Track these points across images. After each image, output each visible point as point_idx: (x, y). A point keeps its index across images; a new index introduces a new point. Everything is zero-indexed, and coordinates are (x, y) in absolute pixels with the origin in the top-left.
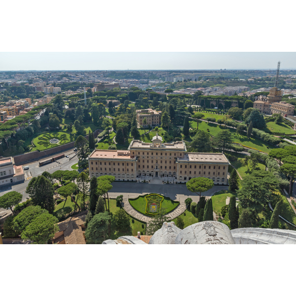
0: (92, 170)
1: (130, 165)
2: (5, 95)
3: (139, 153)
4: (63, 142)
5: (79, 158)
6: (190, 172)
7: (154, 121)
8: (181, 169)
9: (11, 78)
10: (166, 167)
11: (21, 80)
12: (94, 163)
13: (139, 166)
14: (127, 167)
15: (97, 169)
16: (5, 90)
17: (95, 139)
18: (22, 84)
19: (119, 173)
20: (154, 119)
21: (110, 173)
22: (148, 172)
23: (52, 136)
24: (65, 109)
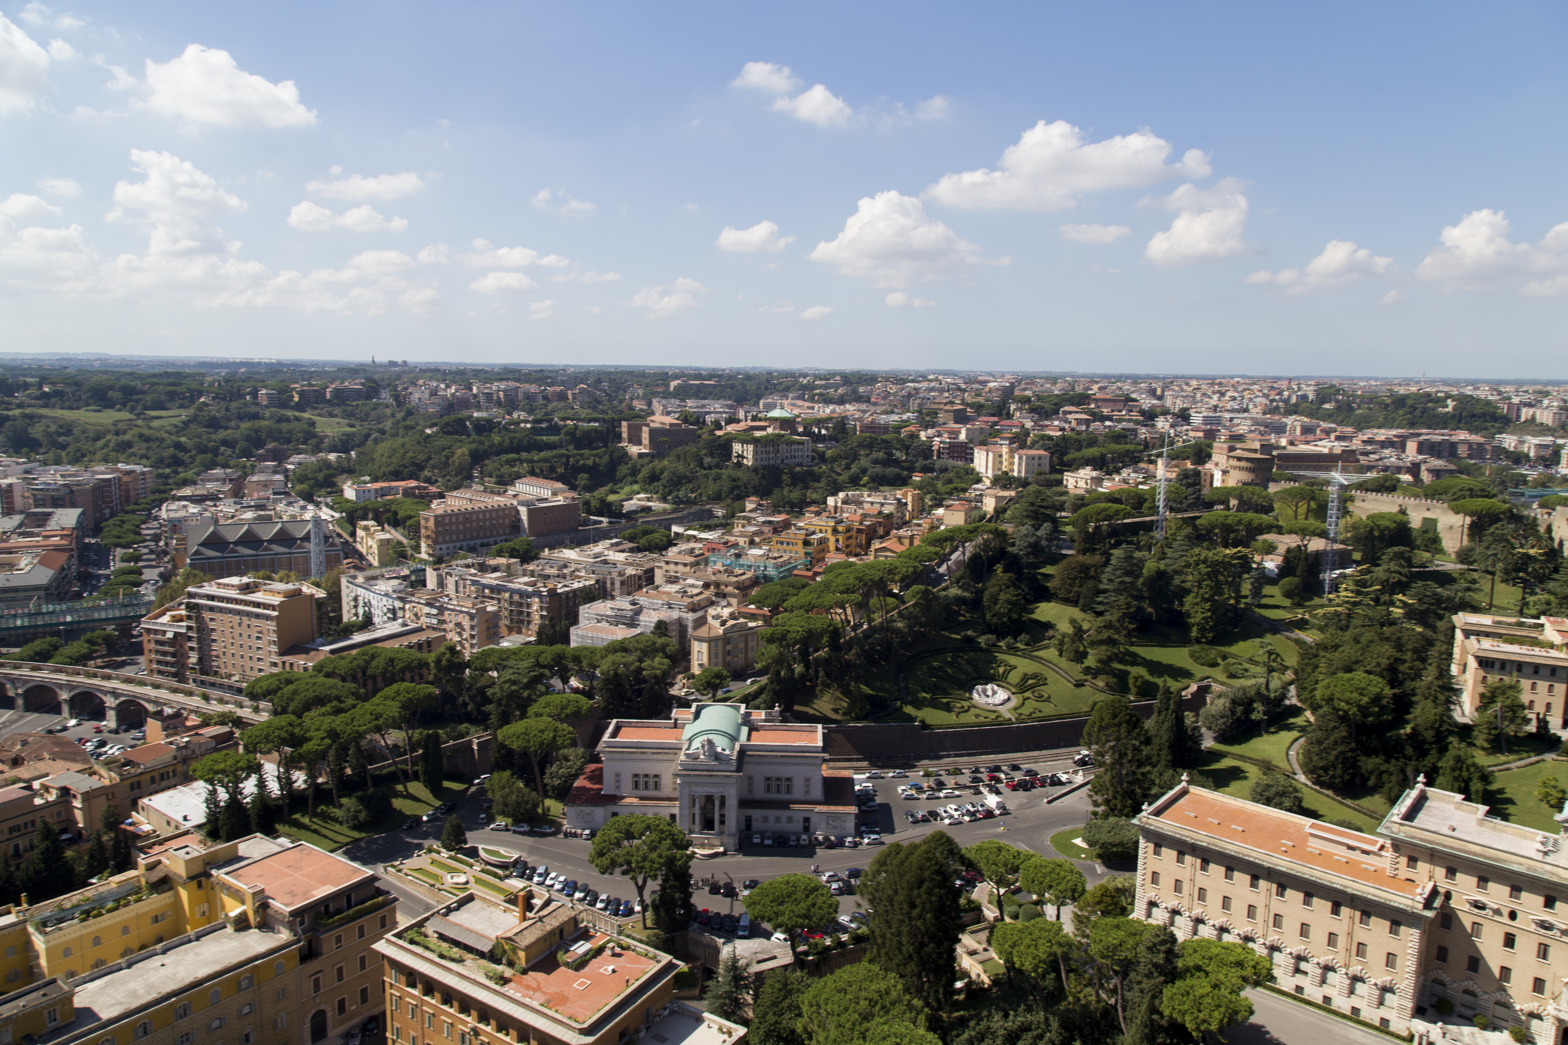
3: (1452, 875)
4: (1030, 707)
9: (857, 398)
22: (1501, 1013)
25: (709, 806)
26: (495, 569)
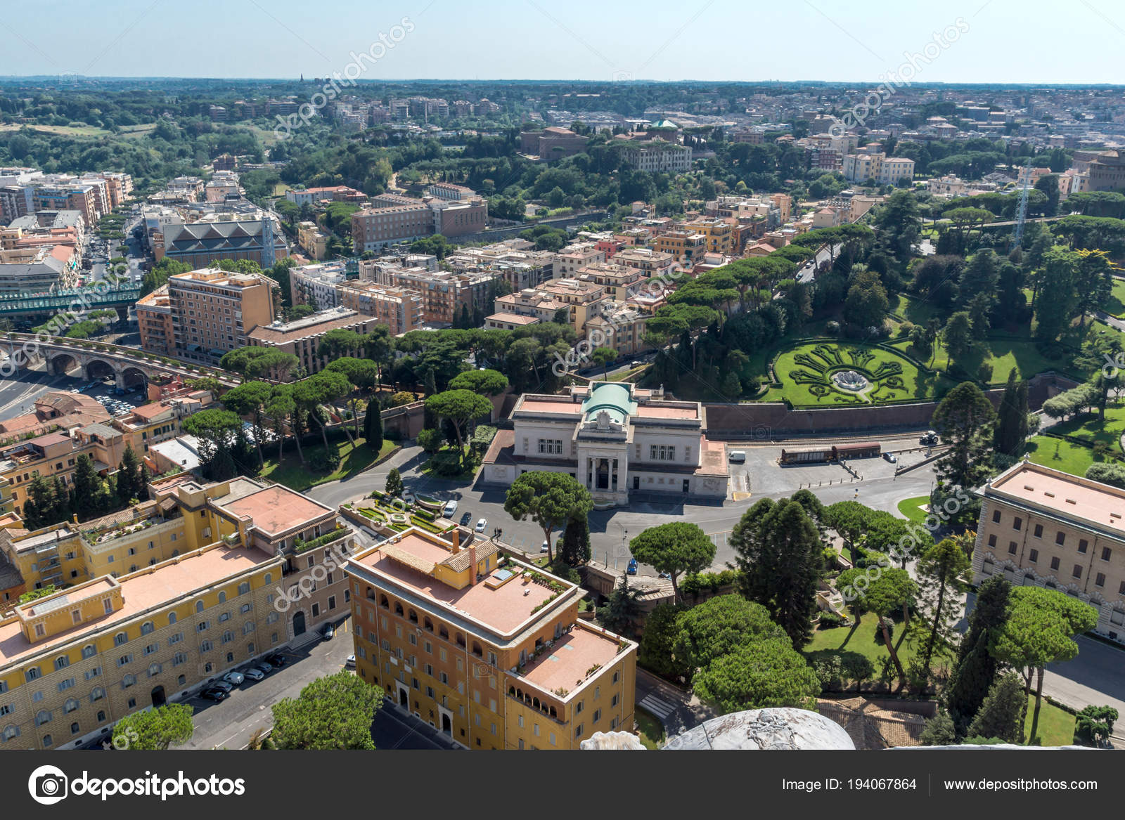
0: (986, 547)
2: (707, 174)
4: (884, 392)
5: (940, 478)
9: (734, 109)
11: (766, 121)
12: (1007, 520)
15: (1013, 548)
16: (712, 154)
17: (1031, 416)
18: (770, 136)
21: (1073, 586)
23: (847, 359)
24: (917, 254)
25: (604, 468)
26: (415, 264)
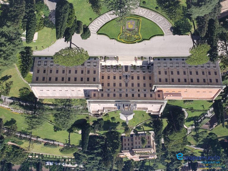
1: (163, 79)
3: (151, 96)
6: (82, 72)
7: (130, 143)
8: (95, 76)
10: (115, 78)
13: (150, 78)
14: (167, 76)
15: (209, 73)
17: (213, 114)
19: (178, 68)
20: (130, 144)
22: (138, 70)
